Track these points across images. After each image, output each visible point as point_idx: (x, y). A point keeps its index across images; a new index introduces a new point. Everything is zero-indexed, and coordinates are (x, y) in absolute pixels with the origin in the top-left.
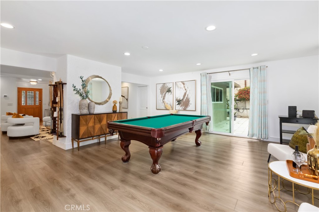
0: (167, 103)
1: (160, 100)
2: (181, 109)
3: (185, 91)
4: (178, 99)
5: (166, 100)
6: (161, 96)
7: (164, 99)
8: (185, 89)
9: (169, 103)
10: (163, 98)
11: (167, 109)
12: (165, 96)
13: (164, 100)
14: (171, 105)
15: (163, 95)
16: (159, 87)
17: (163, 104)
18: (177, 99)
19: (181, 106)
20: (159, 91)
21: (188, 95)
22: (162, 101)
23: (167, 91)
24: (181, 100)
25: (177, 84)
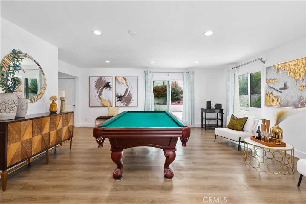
0: (104, 99)
1: (96, 96)
2: (122, 105)
3: (127, 87)
4: (119, 95)
5: (103, 96)
6: (96, 91)
7: (100, 94)
8: (127, 85)
9: (107, 99)
10: (98, 93)
11: (104, 106)
12: (101, 91)
13: (100, 96)
14: (109, 102)
15: (99, 91)
16: (94, 80)
17: (99, 100)
18: (117, 95)
19: (122, 103)
20: (93, 86)
21: (130, 91)
22: (97, 97)
23: (105, 86)
24: (122, 97)
25: (117, 80)
